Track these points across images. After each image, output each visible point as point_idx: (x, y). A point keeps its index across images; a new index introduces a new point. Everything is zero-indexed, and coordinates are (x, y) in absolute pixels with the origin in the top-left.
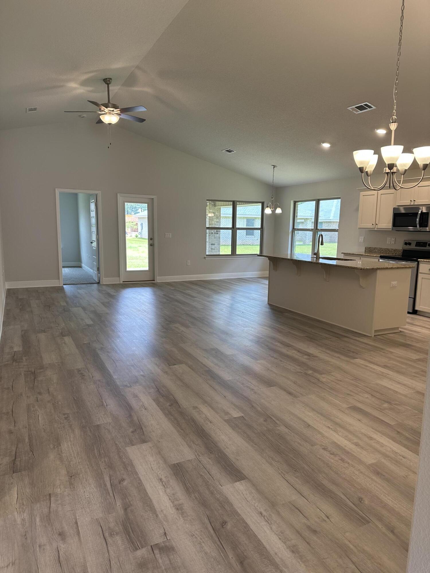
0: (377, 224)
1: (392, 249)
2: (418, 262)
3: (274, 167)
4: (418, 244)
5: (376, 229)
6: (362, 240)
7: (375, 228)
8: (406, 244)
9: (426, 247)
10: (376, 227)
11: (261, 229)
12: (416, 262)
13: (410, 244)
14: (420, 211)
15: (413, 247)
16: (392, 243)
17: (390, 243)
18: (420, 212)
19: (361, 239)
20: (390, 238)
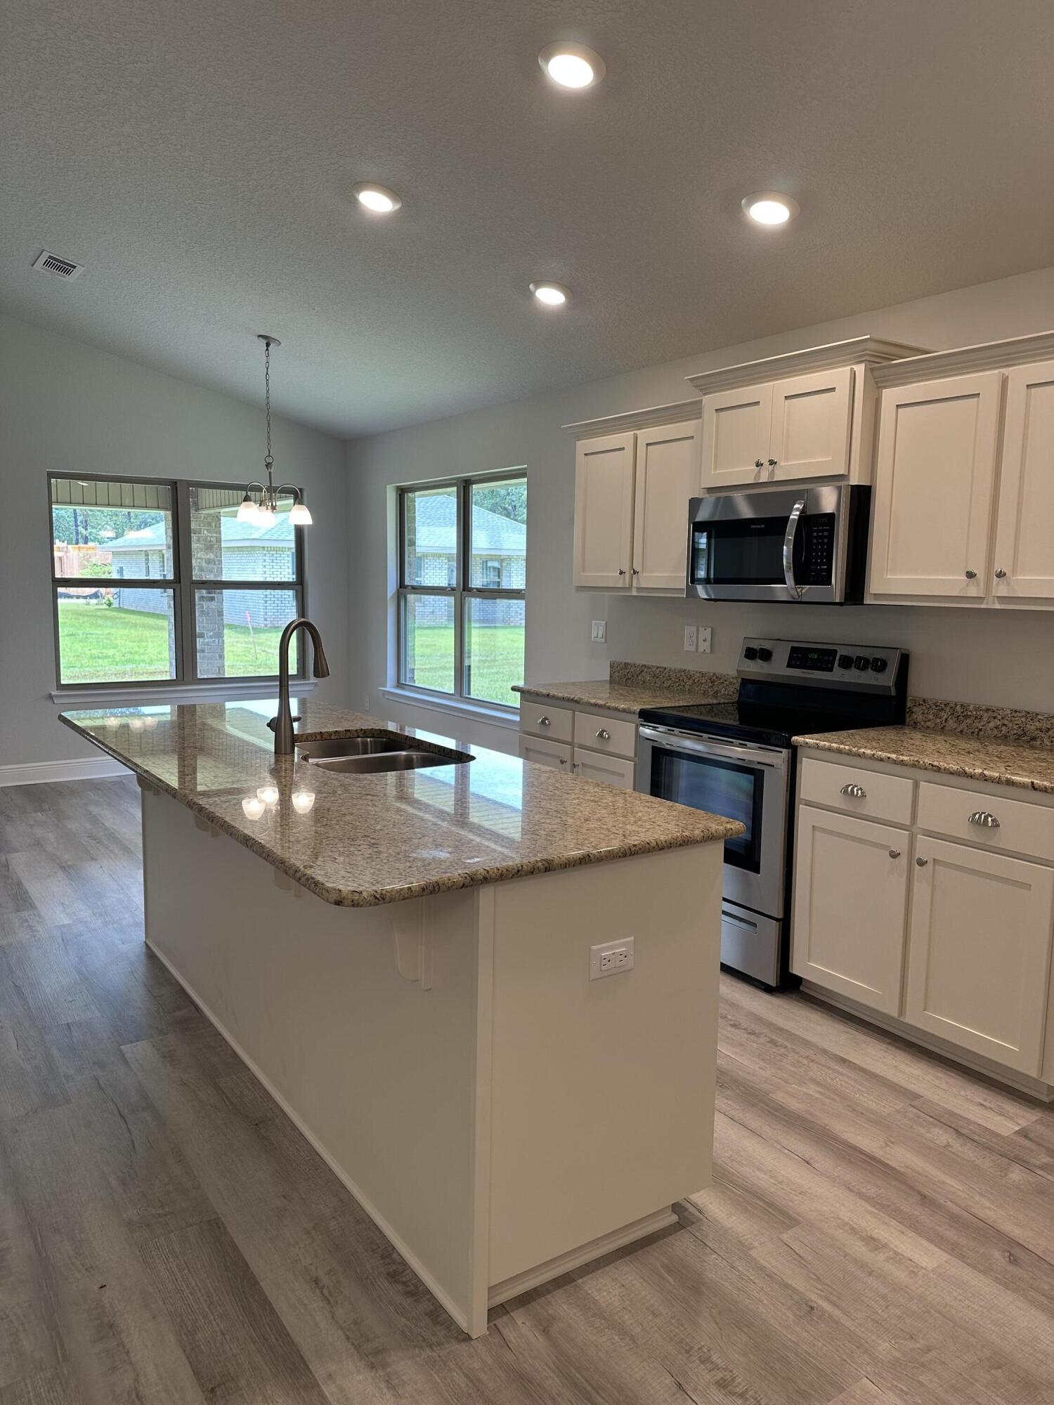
0: (635, 572)
1: (703, 675)
2: (794, 750)
3: (268, 345)
4: (800, 656)
5: (634, 593)
6: (600, 635)
7: (630, 588)
8: (751, 654)
9: (831, 670)
10: (634, 585)
11: (299, 587)
12: (785, 751)
13: (766, 655)
14: (797, 509)
15: (778, 668)
16: (701, 650)
17: (693, 649)
18: (795, 515)
19: (598, 630)
20: (694, 629)
